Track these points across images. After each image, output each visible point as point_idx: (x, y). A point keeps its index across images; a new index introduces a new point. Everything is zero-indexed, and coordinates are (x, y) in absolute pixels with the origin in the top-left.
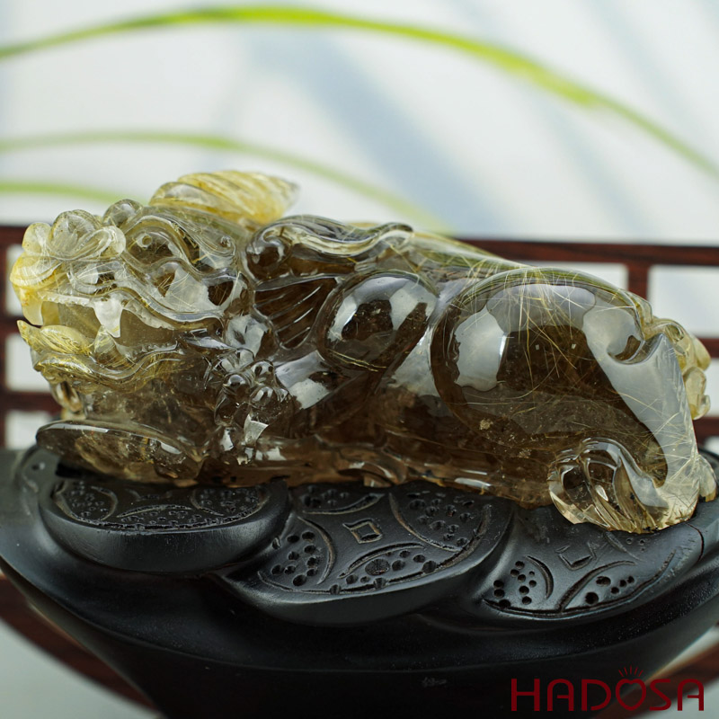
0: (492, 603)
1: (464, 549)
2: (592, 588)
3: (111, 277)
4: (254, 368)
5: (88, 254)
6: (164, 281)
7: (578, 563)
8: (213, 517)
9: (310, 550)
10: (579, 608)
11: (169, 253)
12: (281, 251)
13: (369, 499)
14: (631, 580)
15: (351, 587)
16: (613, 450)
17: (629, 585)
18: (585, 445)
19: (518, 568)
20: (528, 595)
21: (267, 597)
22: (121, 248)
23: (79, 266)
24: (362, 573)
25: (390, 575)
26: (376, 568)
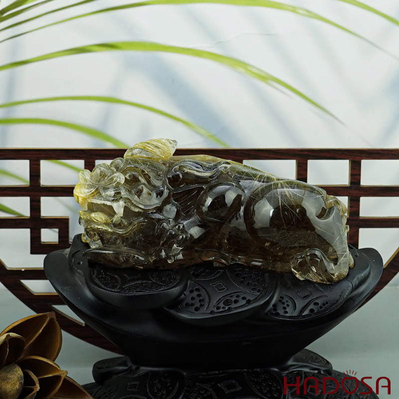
0: (272, 314)
1: (261, 293)
2: (311, 306)
3: (119, 193)
4: (177, 227)
5: (109, 184)
6: (139, 193)
7: (305, 297)
8: (162, 285)
9: (199, 296)
10: (307, 315)
11: (139, 181)
12: (181, 176)
13: (218, 272)
14: (327, 303)
15: (219, 311)
16: (317, 253)
17: (326, 305)
18: (307, 252)
19: (281, 299)
20: (286, 310)
21: (185, 316)
22: (123, 182)
24: (221, 305)
25: (233, 306)
26: (227, 303)
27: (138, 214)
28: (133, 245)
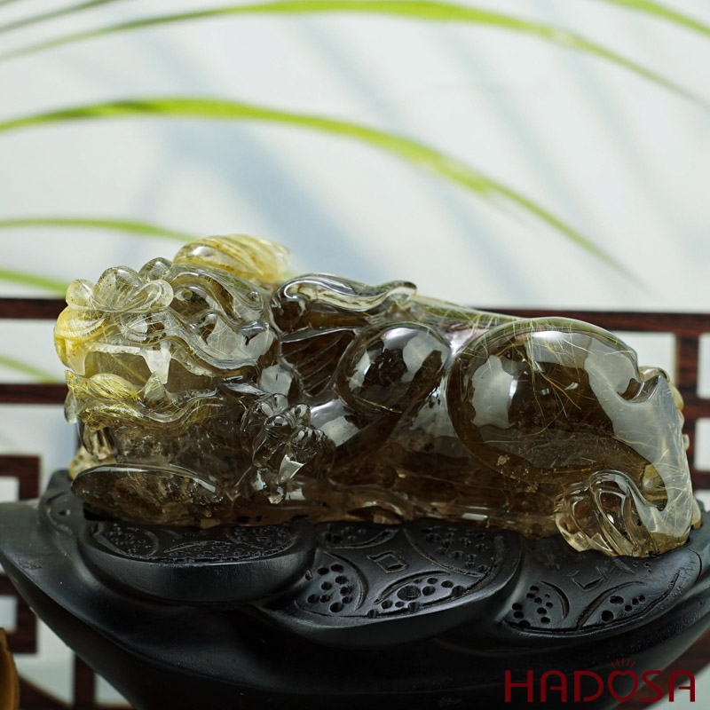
0: (512, 624)
1: (486, 575)
2: (607, 606)
3: (160, 327)
4: (293, 411)
5: (137, 307)
7: (589, 586)
8: (256, 550)
9: (339, 580)
10: (595, 625)
11: (207, 306)
12: (302, 304)
13: (385, 534)
14: (642, 598)
15: (387, 611)
16: (619, 480)
17: (641, 603)
18: (595, 478)
19: (533, 592)
20: (546, 616)
21: (305, 624)
22: (167, 303)
23: (129, 317)
24: (395, 598)
25: (423, 599)
26: (407, 594)
27: (204, 383)
28: (188, 460)
